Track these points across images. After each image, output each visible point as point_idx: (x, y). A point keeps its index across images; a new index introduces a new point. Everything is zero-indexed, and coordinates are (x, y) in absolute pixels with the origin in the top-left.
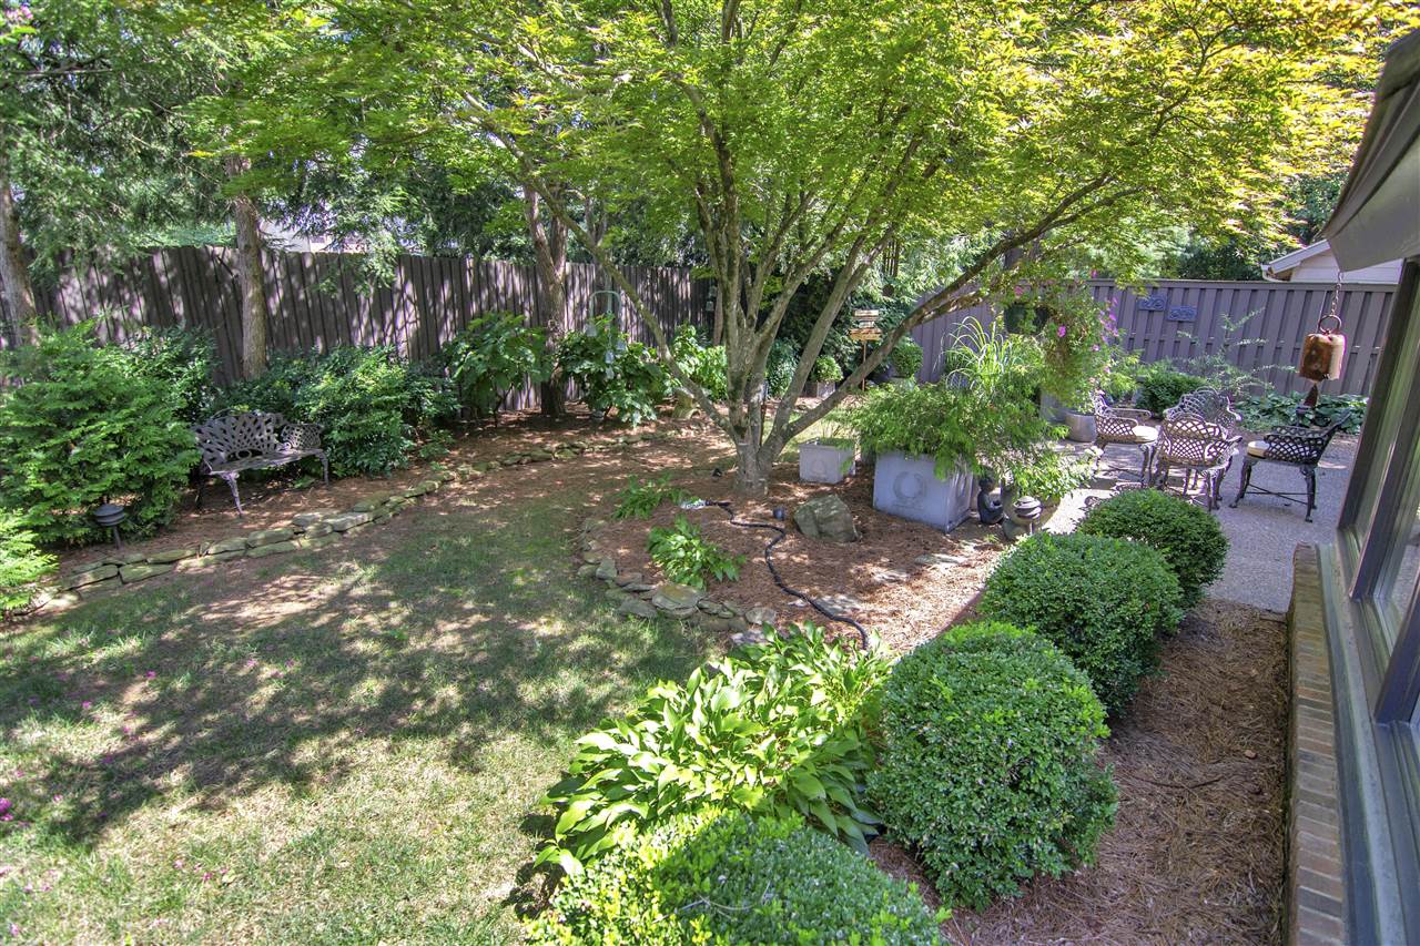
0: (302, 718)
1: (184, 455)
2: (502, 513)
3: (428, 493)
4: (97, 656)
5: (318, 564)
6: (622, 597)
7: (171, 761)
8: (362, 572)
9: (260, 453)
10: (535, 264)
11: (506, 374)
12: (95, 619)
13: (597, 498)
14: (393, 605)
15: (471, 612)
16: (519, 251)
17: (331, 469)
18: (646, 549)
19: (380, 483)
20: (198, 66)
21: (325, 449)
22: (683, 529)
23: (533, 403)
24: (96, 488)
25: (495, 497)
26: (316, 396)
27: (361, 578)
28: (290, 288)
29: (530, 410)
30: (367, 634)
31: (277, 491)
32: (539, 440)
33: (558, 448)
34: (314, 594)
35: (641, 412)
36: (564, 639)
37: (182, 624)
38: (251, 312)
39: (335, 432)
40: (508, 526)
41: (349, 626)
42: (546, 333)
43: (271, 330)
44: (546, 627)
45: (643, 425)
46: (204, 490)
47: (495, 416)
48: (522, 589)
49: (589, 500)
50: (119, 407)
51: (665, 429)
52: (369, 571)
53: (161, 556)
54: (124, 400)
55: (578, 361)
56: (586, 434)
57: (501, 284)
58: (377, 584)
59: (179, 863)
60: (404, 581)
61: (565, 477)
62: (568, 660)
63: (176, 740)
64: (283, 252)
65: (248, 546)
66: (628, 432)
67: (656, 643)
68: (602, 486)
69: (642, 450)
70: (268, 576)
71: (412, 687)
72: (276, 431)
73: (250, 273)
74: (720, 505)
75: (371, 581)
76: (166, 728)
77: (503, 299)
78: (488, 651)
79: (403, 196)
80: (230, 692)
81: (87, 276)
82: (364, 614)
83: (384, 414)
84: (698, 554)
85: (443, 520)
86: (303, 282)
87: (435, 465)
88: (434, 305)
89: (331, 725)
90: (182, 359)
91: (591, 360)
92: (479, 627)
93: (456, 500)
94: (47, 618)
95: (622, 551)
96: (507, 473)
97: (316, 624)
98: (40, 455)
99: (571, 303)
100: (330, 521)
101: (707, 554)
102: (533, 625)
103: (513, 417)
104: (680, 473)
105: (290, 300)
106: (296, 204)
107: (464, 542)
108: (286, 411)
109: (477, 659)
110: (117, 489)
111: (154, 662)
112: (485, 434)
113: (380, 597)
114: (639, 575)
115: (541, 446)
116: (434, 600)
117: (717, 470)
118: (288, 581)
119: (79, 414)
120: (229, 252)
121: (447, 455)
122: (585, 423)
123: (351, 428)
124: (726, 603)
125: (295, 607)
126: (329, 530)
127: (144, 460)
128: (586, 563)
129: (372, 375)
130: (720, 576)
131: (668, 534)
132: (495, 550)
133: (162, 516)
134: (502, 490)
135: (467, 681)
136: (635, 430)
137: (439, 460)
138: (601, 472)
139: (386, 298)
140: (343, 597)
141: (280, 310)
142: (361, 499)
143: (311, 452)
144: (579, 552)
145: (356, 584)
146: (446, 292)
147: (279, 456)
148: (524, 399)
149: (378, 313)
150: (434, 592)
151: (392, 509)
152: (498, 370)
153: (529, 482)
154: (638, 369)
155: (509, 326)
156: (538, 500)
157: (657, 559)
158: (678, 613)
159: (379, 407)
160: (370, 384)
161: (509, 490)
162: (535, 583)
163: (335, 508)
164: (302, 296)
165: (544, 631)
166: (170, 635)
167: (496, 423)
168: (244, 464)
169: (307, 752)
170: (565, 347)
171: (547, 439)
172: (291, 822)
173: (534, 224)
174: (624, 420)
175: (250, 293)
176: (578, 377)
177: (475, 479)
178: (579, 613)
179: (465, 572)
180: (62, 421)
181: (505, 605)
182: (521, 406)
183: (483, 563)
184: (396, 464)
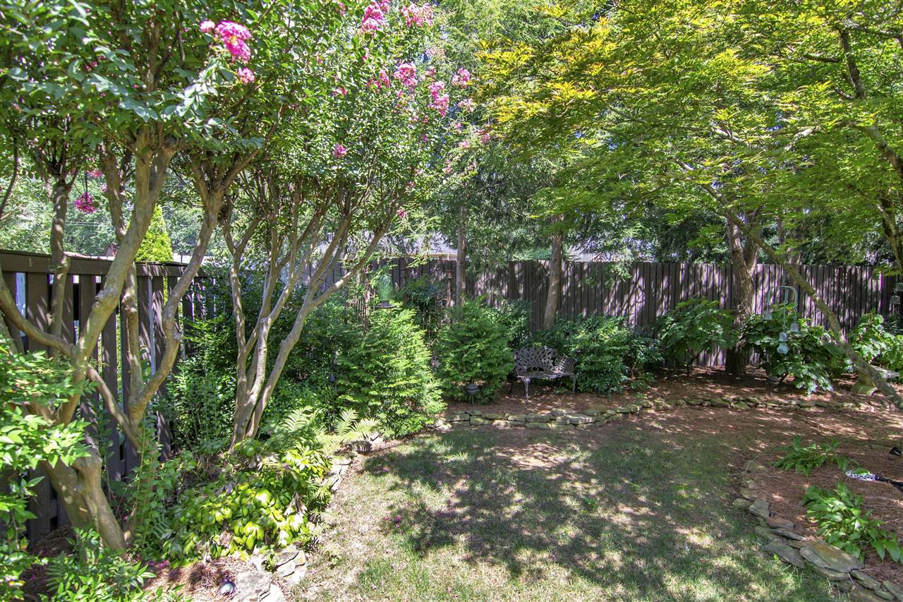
0: (526, 533)
1: (508, 365)
2: (681, 439)
3: (632, 413)
4: (451, 458)
5: (559, 441)
6: (770, 537)
7: (463, 528)
8: (580, 453)
9: (542, 370)
10: (731, 266)
11: (699, 341)
12: (454, 439)
13: (762, 446)
14: (593, 481)
15: (643, 504)
16: (720, 257)
17: (577, 386)
18: (801, 503)
19: (603, 400)
20: (544, 174)
21: (576, 373)
22: (843, 494)
23: (720, 362)
24: (469, 375)
25: (679, 426)
26: (575, 342)
27: (578, 458)
28: (574, 282)
29: (717, 368)
30: (575, 496)
31: (548, 393)
32: (719, 391)
33: (734, 399)
34: (551, 458)
35: (817, 382)
36: (708, 552)
37: (487, 454)
38: (552, 293)
39: (582, 364)
40: (683, 449)
41: (566, 486)
42: (734, 314)
43: (561, 304)
44: (698, 538)
45: (818, 394)
46: (513, 386)
47: (687, 368)
48: (683, 500)
49: (755, 446)
50: (485, 337)
51: (842, 400)
52: (585, 454)
53: (488, 415)
54: (489, 333)
55: (760, 336)
56: (761, 393)
57: (704, 279)
58: (587, 464)
59: (449, 589)
60: (605, 468)
61: (737, 423)
62: (709, 572)
63: (468, 517)
64: (573, 262)
65: (527, 421)
66: (802, 397)
67: (798, 591)
68: (768, 437)
69: (815, 415)
70: (531, 440)
71: (592, 542)
72: (552, 359)
73: (555, 273)
74: (894, 483)
75: (585, 461)
76: (466, 508)
77: (705, 289)
78: (648, 538)
79: (641, 228)
80: (499, 502)
81: (488, 275)
82: (575, 481)
83: (612, 357)
84: (857, 524)
85: (638, 433)
86: (581, 278)
87: (639, 395)
88: (656, 292)
89: (539, 545)
90: (517, 316)
91: (771, 336)
92: (644, 517)
93: (650, 421)
94: (439, 433)
95: (776, 497)
96: (690, 410)
97: (549, 477)
98: (453, 355)
99: (760, 292)
100: (570, 417)
101: (868, 526)
102: (686, 532)
103: (702, 371)
104: (853, 443)
105: (573, 288)
106: (584, 237)
107: (648, 451)
108: (559, 349)
109: (638, 541)
110: (477, 377)
111: (470, 471)
112: (679, 380)
113: (586, 472)
114: (791, 524)
115: (720, 395)
116: (618, 487)
117: (895, 449)
118: (540, 446)
119: (470, 338)
120: (548, 262)
121: (649, 390)
122: (761, 384)
123: (592, 363)
124: (887, 583)
125: (540, 464)
126: (568, 422)
127: (490, 365)
128: (741, 497)
129: (609, 333)
130: (882, 555)
131: (826, 496)
132: (669, 465)
133: (493, 395)
134: (684, 422)
135: (628, 554)
136: (809, 397)
137: (643, 392)
138: (771, 425)
139: (626, 288)
140: (566, 465)
141: (567, 292)
142: (590, 408)
143: (568, 374)
144: (738, 486)
145: (576, 460)
146: (665, 283)
147: (552, 373)
148: (713, 358)
149: (620, 296)
150: (621, 482)
151: (607, 418)
152: (692, 336)
153: (706, 421)
154: (817, 347)
155: (706, 308)
156: (711, 436)
157: (811, 515)
158: (826, 572)
159: (609, 352)
160: (606, 338)
161: (689, 424)
162: (696, 500)
163: (574, 409)
164: (579, 285)
165: (694, 539)
166: (481, 458)
167: (688, 373)
168: (534, 375)
169: (524, 555)
170: (749, 325)
171: (726, 391)
172: (504, 596)
173: (733, 239)
174: (799, 386)
175: (553, 283)
176: (758, 349)
177: (666, 410)
178: (727, 536)
179: (644, 474)
180: (463, 340)
181: (668, 508)
182: (710, 363)
183: (658, 471)
184: (615, 389)
